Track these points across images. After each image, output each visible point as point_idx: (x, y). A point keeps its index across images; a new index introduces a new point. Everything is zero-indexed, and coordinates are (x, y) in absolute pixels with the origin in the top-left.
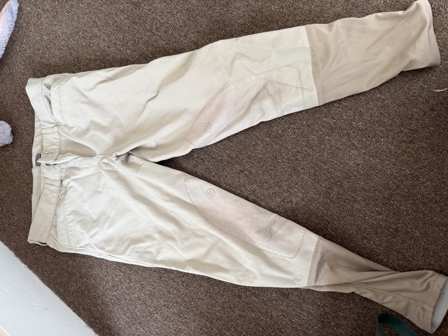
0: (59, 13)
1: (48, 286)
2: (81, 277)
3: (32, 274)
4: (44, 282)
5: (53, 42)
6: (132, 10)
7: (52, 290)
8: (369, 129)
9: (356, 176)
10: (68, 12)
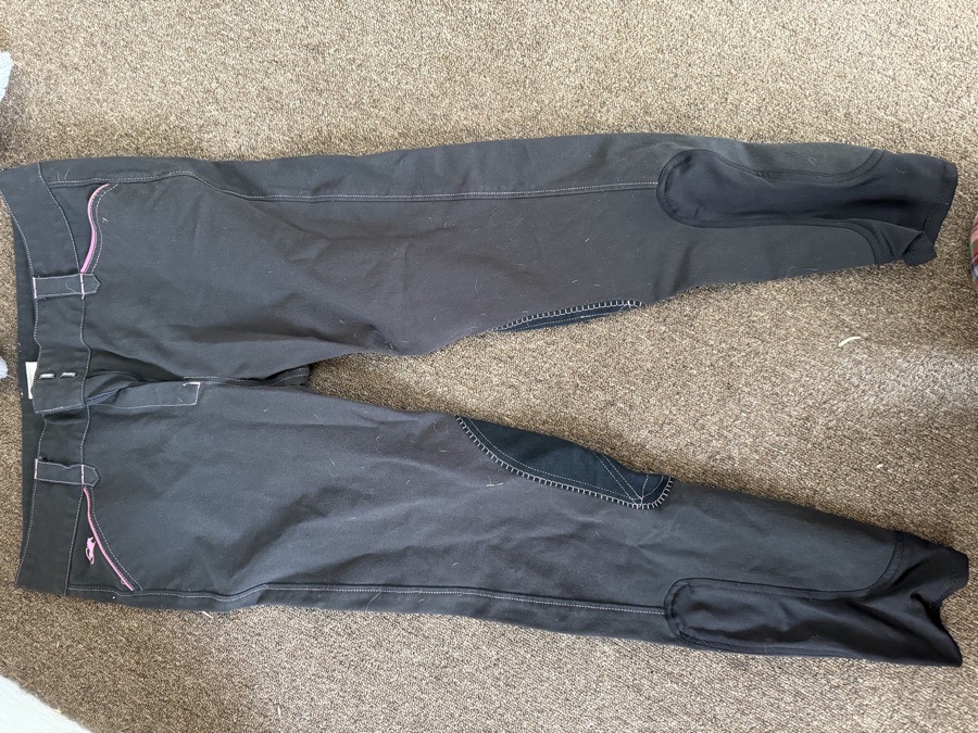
9: (858, 386)
10: (135, 70)
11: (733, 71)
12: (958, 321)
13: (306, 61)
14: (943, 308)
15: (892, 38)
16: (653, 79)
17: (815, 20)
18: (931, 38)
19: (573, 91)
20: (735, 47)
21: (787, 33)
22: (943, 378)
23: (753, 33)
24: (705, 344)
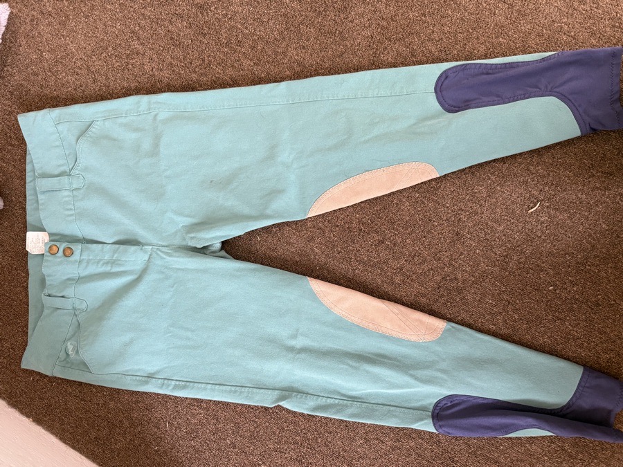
0: (71, 17)
1: (74, 448)
2: (132, 425)
3: (43, 431)
4: (65, 442)
5: (61, 62)
7: (81, 453)
8: (551, 174)
9: (540, 237)
10: (87, 17)
11: (470, 30)
12: (607, 198)
13: (196, 15)
14: (597, 188)
15: (575, 11)
16: (418, 33)
18: (600, 12)
19: (367, 40)
20: (472, 14)
22: (594, 233)
23: (485, 5)
24: (444, 206)
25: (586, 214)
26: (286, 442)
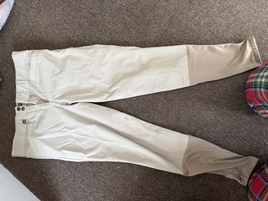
0: (42, 10)
1: (18, 179)
2: (42, 174)
3: (7, 170)
4: (15, 176)
5: (36, 28)
6: (90, 17)
7: (20, 181)
8: (218, 101)
9: (210, 125)
10: (48, 11)
11: (195, 40)
14: (235, 109)
16: (175, 38)
17: (218, 31)
19: (155, 38)
20: (197, 34)
21: (211, 33)
22: (231, 127)
23: (202, 31)
24: (175, 107)
25: (230, 119)
26: (100, 190)
